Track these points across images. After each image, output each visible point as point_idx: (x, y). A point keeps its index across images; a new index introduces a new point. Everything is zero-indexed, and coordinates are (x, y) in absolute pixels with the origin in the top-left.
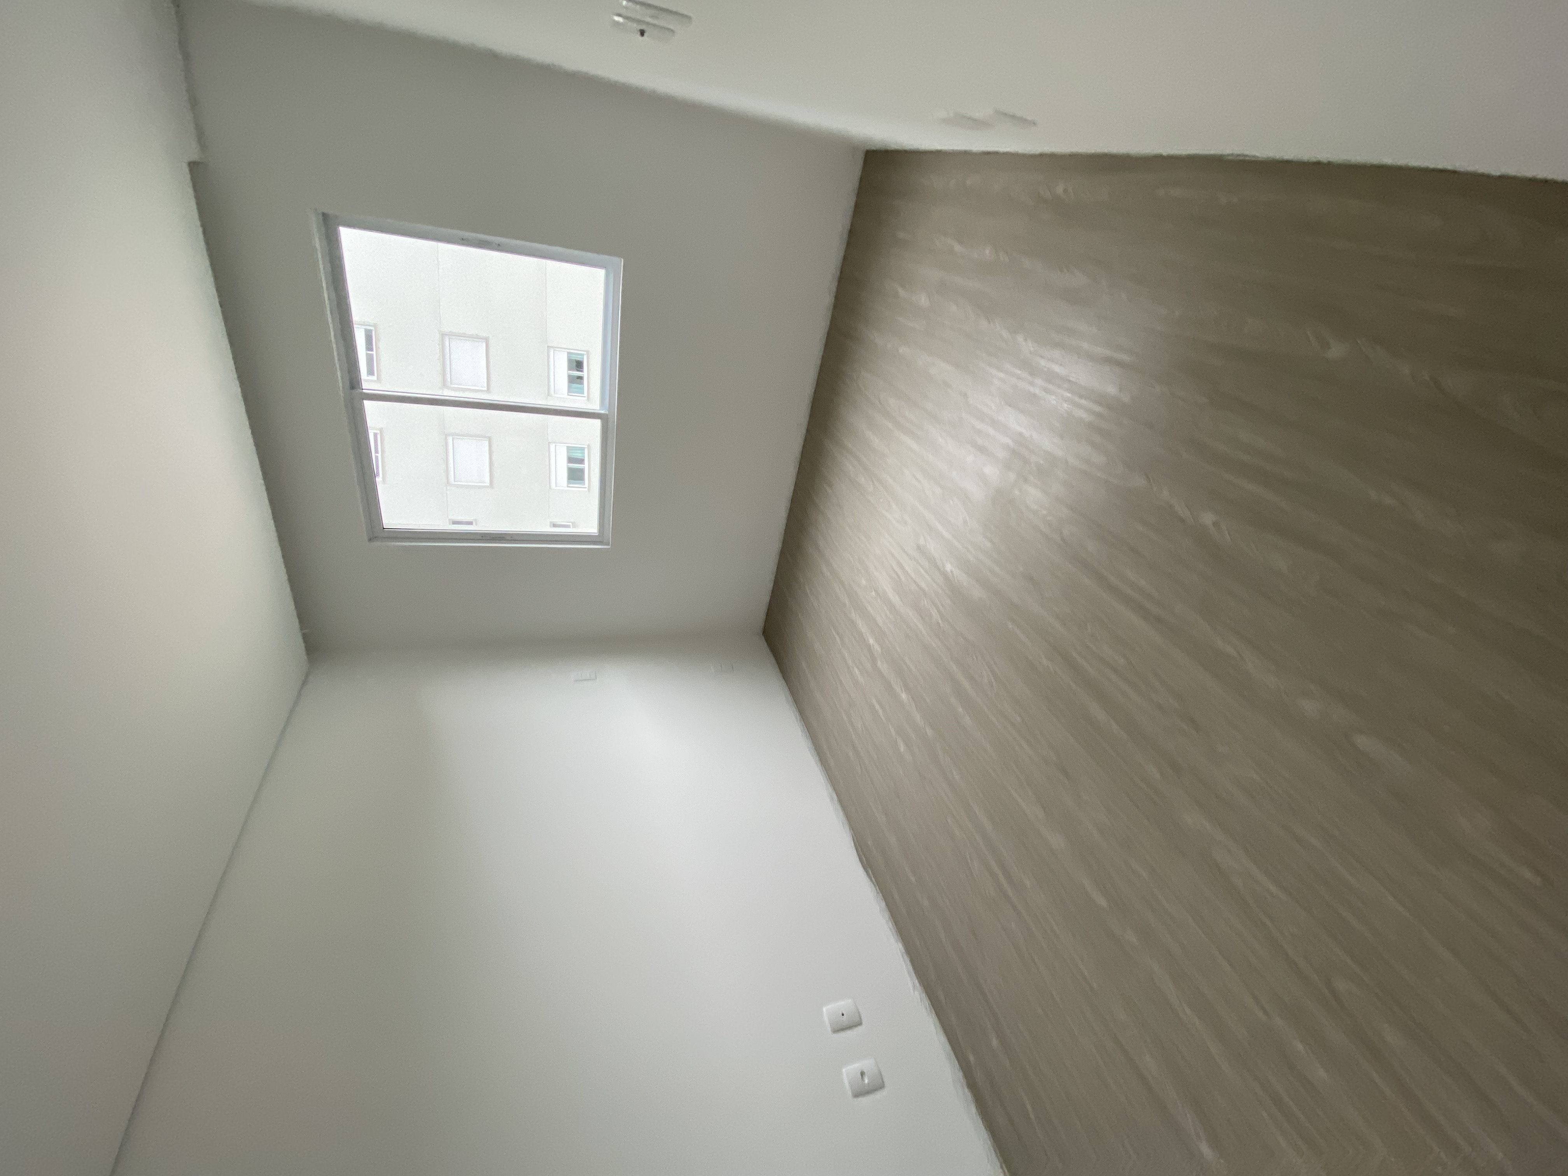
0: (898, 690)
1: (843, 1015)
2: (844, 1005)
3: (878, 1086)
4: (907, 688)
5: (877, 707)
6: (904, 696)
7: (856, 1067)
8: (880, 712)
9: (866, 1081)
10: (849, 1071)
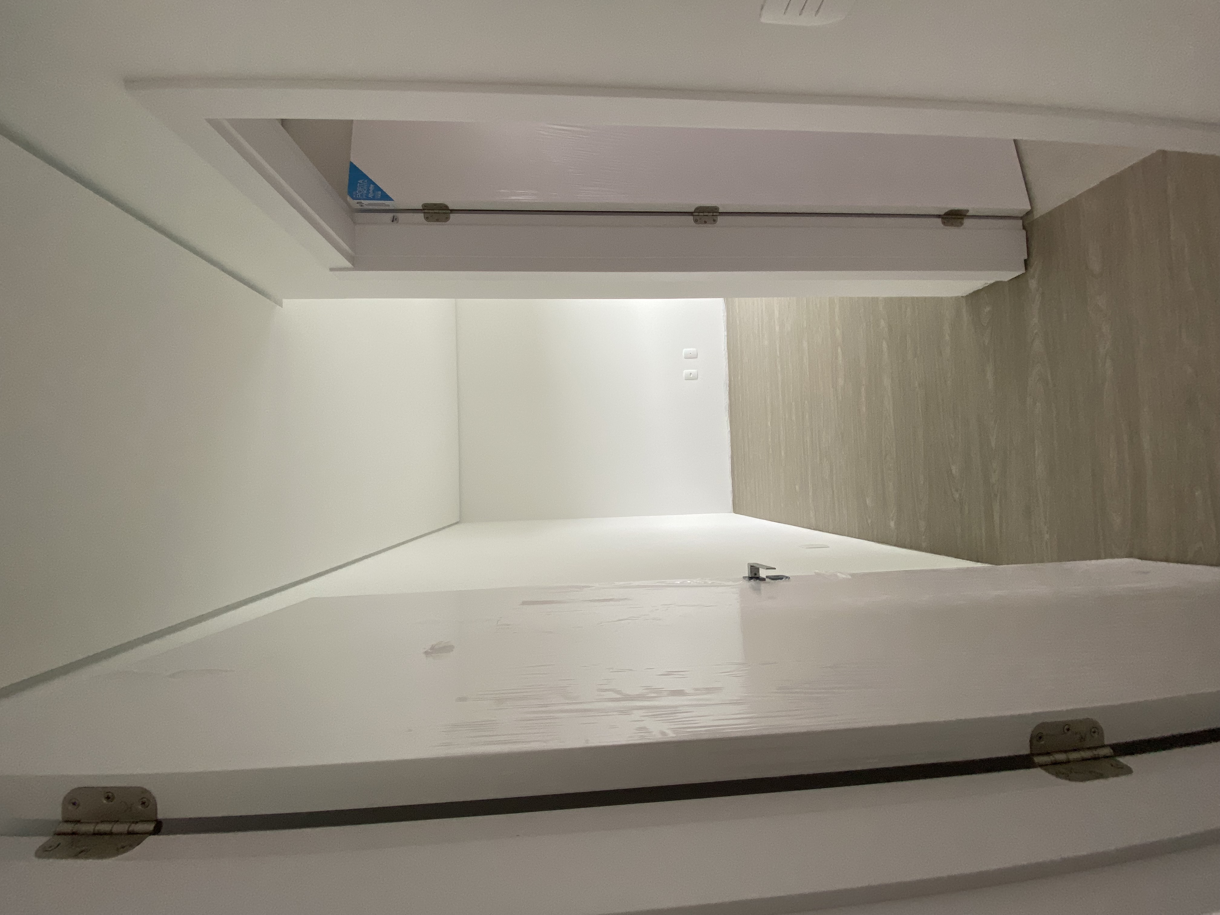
1: (691, 353)
2: (692, 350)
3: (695, 378)
7: (689, 371)
9: (692, 376)
10: (686, 372)
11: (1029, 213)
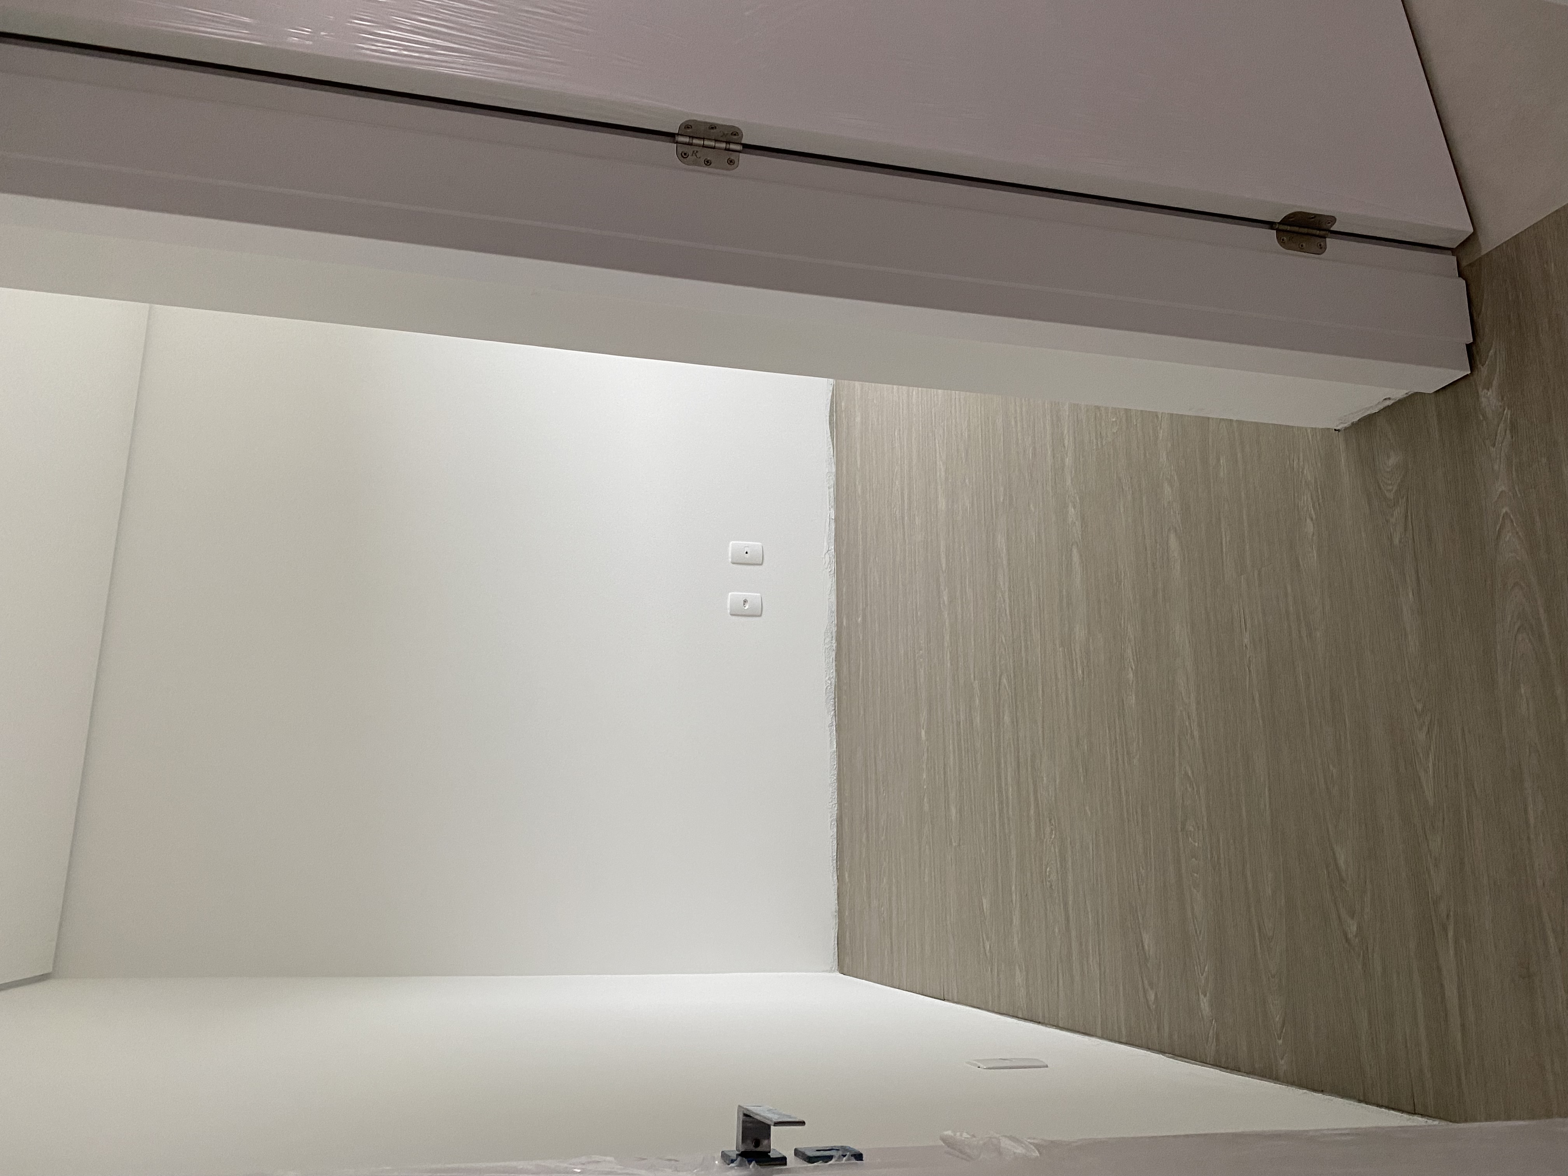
1: (747, 553)
2: (752, 545)
3: (756, 614)
7: (742, 594)
9: (747, 607)
10: (734, 596)
11: (1470, 240)
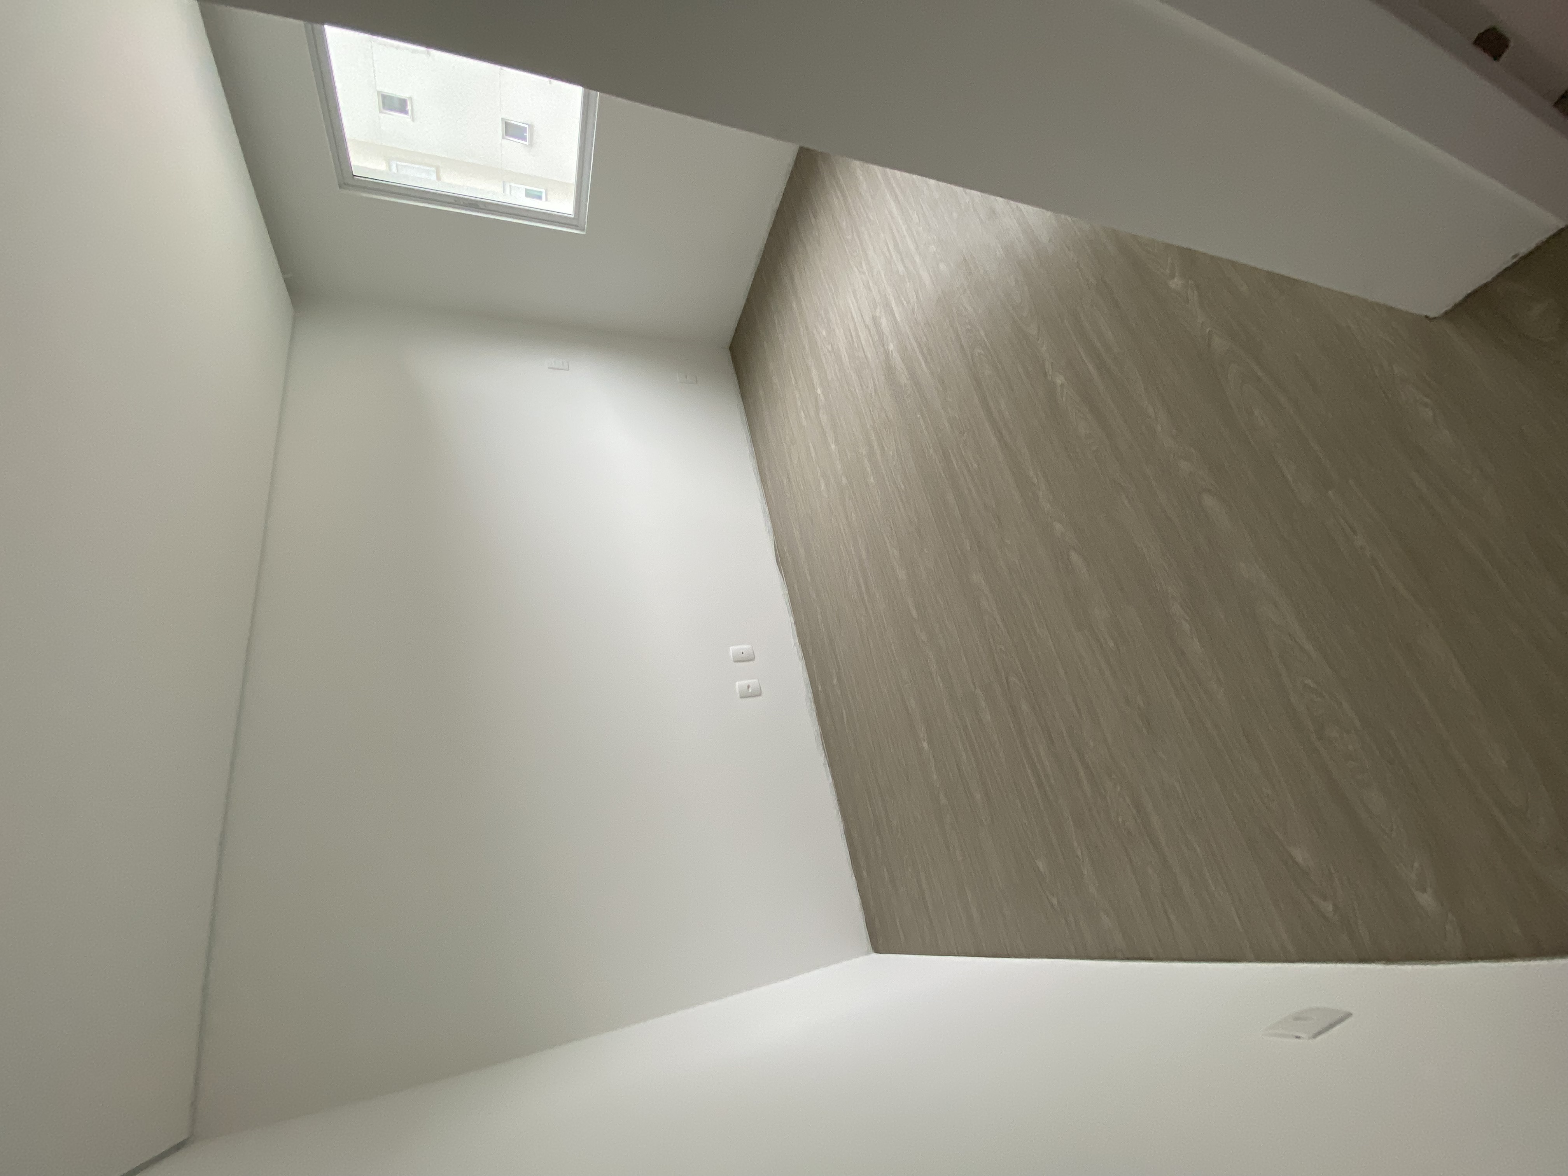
0: (830, 440)
1: (743, 653)
2: (745, 647)
3: (757, 694)
4: (836, 442)
5: (812, 449)
6: (833, 446)
7: (745, 682)
8: (813, 455)
9: (750, 691)
10: (739, 684)
